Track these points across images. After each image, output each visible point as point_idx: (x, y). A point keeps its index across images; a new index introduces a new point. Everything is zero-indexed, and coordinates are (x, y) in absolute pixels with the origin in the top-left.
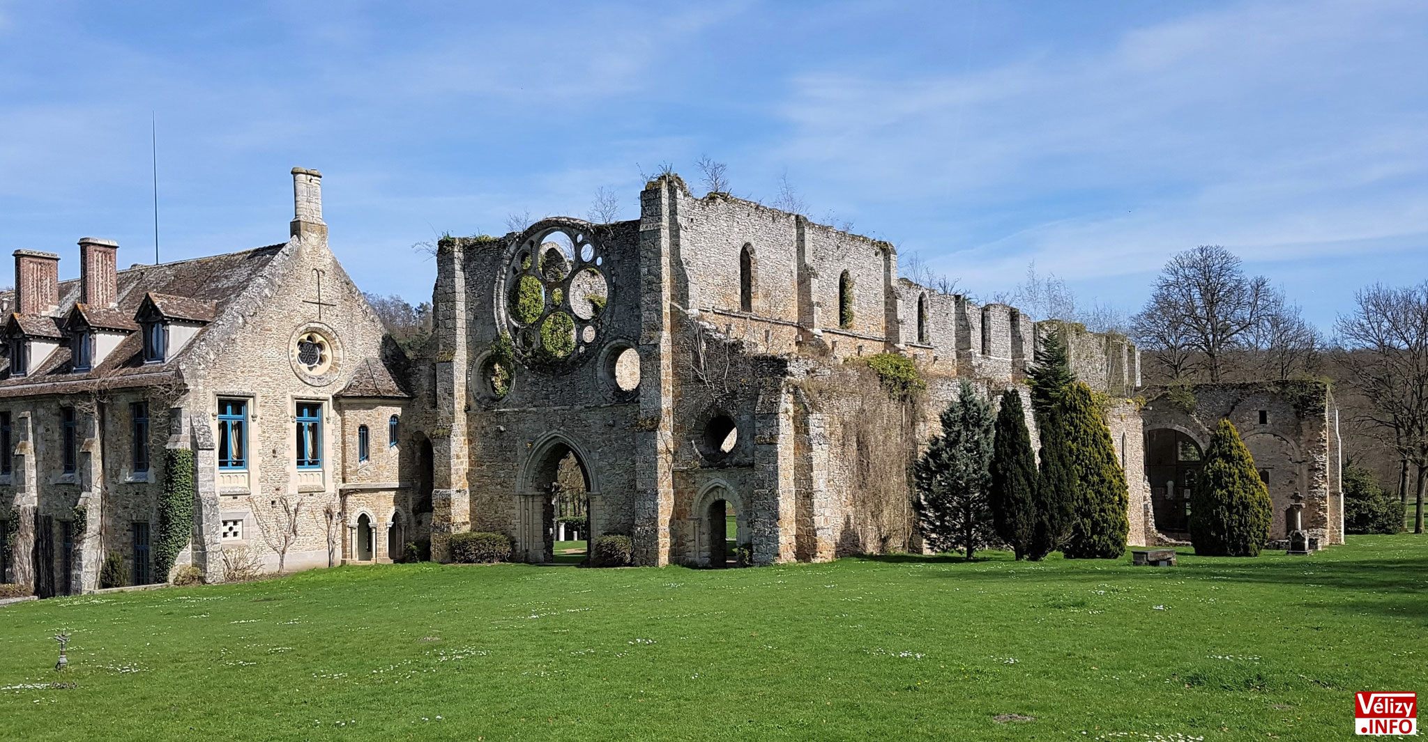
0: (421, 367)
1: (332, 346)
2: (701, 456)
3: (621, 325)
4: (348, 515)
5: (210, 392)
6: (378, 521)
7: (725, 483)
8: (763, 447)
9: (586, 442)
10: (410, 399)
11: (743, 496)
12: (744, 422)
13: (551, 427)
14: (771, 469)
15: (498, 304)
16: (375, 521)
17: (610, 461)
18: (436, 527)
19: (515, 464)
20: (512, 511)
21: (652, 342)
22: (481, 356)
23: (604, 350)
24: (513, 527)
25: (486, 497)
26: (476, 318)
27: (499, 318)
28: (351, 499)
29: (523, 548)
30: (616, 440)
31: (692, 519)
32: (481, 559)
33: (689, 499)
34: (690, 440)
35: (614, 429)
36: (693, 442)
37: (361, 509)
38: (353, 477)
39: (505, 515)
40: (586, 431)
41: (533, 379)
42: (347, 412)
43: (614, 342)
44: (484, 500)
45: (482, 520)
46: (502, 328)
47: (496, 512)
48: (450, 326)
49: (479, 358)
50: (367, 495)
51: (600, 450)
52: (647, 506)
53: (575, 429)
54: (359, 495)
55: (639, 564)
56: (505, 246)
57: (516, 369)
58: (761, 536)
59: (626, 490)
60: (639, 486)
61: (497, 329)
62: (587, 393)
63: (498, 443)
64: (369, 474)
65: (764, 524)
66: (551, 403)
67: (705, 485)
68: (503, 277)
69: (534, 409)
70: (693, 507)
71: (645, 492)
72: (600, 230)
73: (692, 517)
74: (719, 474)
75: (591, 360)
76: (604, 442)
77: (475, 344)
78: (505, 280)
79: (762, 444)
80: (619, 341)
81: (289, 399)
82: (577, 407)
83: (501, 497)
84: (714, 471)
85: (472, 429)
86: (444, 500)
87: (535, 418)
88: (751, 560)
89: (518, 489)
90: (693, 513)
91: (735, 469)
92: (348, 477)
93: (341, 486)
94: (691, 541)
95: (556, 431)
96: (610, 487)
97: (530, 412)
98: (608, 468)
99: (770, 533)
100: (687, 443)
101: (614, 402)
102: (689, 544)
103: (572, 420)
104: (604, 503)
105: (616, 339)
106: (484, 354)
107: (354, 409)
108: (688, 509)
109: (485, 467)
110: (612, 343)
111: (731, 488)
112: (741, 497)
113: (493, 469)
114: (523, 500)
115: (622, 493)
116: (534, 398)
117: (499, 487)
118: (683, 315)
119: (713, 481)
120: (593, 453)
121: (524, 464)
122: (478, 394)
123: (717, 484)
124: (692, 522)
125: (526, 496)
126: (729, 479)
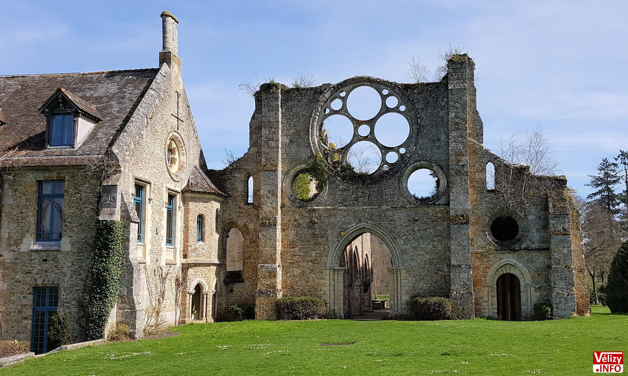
0: (236, 175)
1: (180, 152)
2: (494, 243)
3: (424, 152)
4: (188, 283)
5: (131, 175)
6: (209, 289)
7: (515, 261)
8: (558, 236)
9: (391, 231)
10: (226, 198)
11: (531, 270)
12: (531, 220)
13: (360, 221)
14: (566, 251)
15: (313, 133)
16: (207, 289)
17: (414, 245)
18: (261, 292)
19: (327, 247)
20: (323, 281)
21: (460, 164)
22: (295, 169)
23: (409, 168)
24: (323, 292)
25: (297, 271)
26: (291, 141)
27: (314, 143)
28: (191, 271)
29: (331, 309)
30: (419, 231)
31: (486, 286)
32: (306, 316)
33: (484, 272)
34: (485, 231)
35: (417, 223)
36: (487, 233)
37: (198, 279)
38: (193, 254)
39: (315, 284)
40: (391, 224)
41: (344, 187)
42: (191, 204)
43: (418, 163)
44: (295, 273)
45: (293, 288)
46: (317, 150)
47: (307, 282)
48: (273, 145)
49: (293, 170)
50: (202, 268)
51: (404, 238)
52: (462, 276)
53: (382, 222)
54: (196, 268)
55: (457, 318)
56: (321, 92)
57: (329, 178)
58: (561, 298)
59: (427, 265)
60: (453, 262)
61: (311, 150)
62: (394, 198)
63: (310, 232)
64: (204, 252)
65: (562, 289)
66: (360, 204)
67: (498, 263)
68: (318, 114)
69: (345, 208)
70: (488, 278)
71: (460, 266)
72: (407, 87)
73: (486, 285)
74: (510, 255)
75: (397, 175)
76: (408, 232)
77: (290, 160)
78: (319, 116)
79: (558, 234)
80: (422, 162)
81: (164, 189)
82: (384, 207)
83: (312, 271)
84: (505, 253)
85: (285, 222)
86: (270, 273)
87: (345, 214)
88: (552, 314)
89: (329, 265)
90: (488, 282)
91: (523, 252)
92: (190, 254)
93: (184, 261)
94: (486, 302)
95: (365, 223)
96: (413, 263)
97: (340, 210)
98: (412, 250)
99: (568, 295)
100: (481, 233)
101: (418, 204)
102: (484, 304)
103: (380, 216)
104: (408, 275)
105: (419, 161)
106: (298, 167)
107: (195, 201)
108: (483, 279)
109: (297, 249)
110: (415, 164)
111: (521, 265)
112: (529, 271)
113: (304, 251)
114: (331, 273)
115: (424, 268)
116: (344, 200)
117: (310, 263)
118: (478, 147)
119: (505, 260)
120: (398, 240)
121: (335, 247)
122: (291, 196)
123: (508, 262)
124: (487, 288)
125: (334, 270)
126: (519, 259)
